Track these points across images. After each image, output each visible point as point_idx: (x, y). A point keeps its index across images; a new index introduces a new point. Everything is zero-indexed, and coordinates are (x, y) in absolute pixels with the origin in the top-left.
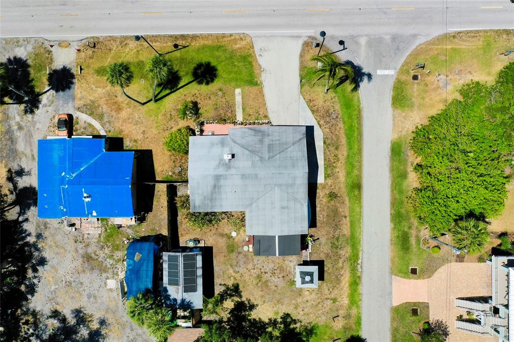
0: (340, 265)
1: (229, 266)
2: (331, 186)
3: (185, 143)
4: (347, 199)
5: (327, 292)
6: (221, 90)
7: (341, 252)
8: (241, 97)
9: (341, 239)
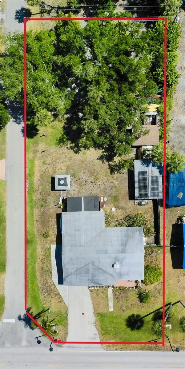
0: (40, 188)
1: (117, 186)
2: (46, 242)
3: (147, 274)
4: (36, 233)
5: (50, 169)
6: (124, 311)
7: (39, 196)
8: (109, 305)
9: (39, 205)
